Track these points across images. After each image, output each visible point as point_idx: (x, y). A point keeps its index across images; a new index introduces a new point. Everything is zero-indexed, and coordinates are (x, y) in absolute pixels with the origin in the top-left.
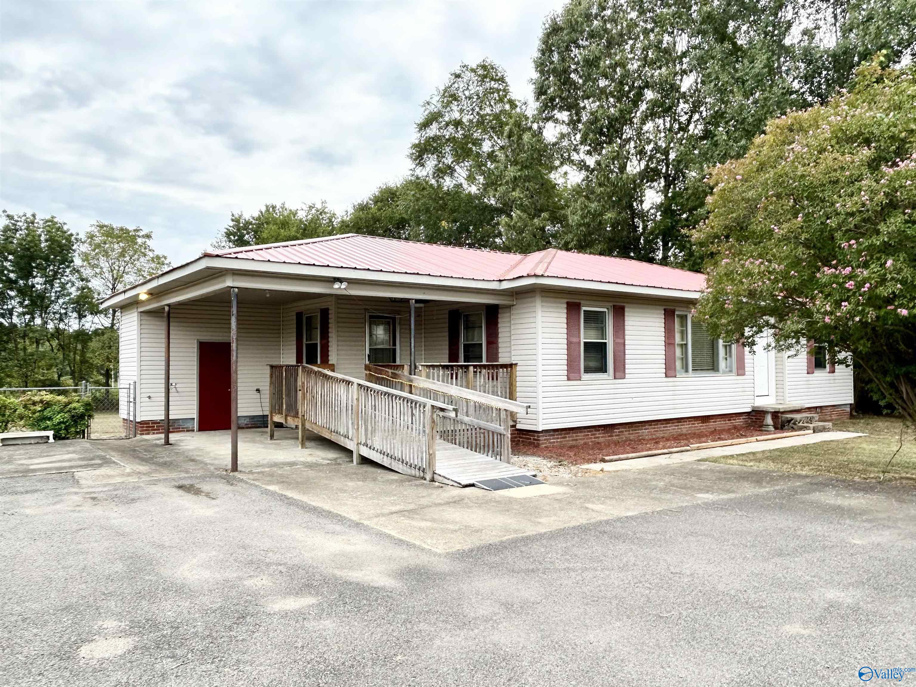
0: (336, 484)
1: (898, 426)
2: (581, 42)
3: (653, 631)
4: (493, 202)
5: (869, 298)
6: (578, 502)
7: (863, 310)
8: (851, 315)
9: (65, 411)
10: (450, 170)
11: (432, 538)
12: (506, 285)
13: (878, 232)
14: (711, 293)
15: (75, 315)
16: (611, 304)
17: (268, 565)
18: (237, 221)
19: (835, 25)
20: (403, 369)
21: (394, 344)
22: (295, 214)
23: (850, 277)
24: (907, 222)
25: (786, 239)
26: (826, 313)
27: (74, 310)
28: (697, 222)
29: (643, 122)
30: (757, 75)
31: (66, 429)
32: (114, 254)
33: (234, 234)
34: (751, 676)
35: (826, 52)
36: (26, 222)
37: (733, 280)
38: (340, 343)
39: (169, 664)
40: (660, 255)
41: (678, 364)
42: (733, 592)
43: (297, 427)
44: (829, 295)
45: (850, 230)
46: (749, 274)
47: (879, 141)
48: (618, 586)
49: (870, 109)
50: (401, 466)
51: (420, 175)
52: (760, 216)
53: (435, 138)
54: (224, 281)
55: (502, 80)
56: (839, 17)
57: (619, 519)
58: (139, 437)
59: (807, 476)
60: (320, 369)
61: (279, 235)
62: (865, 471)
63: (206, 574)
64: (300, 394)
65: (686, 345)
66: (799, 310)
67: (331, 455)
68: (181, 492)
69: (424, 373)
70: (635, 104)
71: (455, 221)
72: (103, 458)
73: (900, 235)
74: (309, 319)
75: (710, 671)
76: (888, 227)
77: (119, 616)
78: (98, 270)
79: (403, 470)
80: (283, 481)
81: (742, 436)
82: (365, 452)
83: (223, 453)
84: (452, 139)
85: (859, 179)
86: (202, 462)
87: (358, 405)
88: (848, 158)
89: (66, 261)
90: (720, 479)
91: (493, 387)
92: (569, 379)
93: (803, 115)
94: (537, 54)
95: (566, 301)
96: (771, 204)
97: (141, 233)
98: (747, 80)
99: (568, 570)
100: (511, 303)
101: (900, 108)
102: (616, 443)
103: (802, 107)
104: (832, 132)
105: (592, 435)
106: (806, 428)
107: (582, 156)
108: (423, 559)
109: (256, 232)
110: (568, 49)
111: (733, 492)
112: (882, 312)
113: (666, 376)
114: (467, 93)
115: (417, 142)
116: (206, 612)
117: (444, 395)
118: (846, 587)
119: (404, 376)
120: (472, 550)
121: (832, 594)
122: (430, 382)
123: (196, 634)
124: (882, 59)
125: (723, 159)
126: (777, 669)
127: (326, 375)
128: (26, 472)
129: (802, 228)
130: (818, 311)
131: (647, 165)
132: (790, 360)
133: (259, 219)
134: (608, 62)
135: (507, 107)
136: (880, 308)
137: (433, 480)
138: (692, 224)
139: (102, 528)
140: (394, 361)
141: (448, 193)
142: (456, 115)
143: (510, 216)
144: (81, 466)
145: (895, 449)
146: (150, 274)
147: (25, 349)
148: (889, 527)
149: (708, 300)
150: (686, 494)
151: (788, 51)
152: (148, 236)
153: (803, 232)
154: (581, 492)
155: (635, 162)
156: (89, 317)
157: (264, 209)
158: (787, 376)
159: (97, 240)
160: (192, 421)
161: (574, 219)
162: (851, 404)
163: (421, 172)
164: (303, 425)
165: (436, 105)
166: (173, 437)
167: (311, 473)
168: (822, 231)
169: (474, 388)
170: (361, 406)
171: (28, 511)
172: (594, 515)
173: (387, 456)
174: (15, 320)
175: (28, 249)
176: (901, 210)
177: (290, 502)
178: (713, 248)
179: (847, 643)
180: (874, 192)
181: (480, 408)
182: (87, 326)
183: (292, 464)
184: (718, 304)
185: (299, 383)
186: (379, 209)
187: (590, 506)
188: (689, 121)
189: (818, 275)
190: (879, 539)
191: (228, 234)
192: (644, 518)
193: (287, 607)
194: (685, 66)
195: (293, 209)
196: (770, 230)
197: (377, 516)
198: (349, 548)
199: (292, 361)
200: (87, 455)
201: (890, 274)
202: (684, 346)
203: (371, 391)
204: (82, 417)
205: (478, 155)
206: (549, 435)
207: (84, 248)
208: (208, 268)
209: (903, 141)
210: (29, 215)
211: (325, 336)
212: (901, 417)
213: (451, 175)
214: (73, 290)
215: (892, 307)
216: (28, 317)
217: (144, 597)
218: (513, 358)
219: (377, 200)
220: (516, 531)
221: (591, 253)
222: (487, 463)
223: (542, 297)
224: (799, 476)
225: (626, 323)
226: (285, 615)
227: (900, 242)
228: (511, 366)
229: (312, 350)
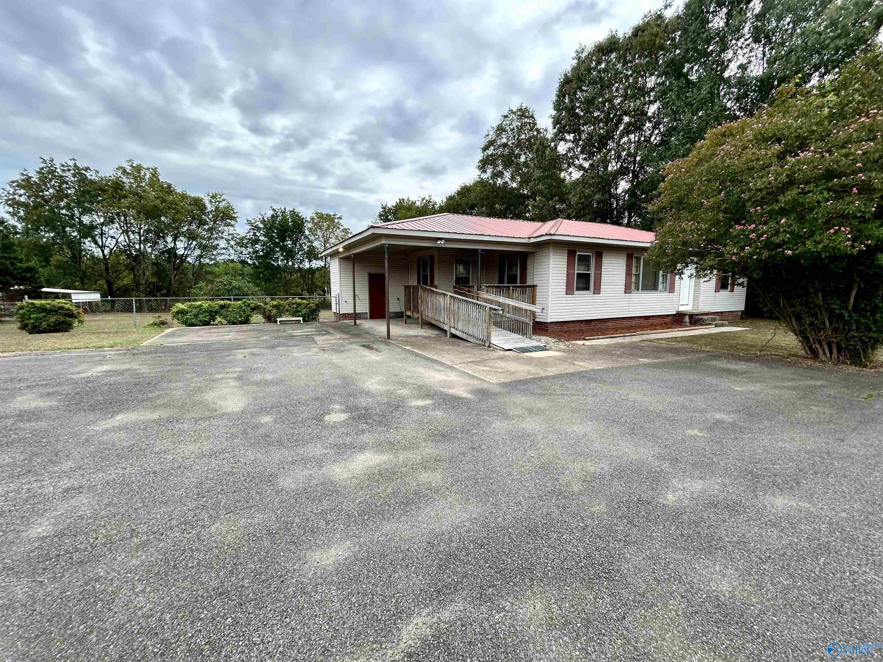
0: (439, 347)
1: (773, 324)
2: (583, 88)
3: (611, 428)
4: (525, 192)
5: (765, 244)
6: (569, 361)
7: (760, 252)
8: (751, 255)
9: (307, 308)
10: (500, 174)
11: (489, 375)
12: (532, 240)
13: (777, 201)
14: (658, 243)
15: (307, 260)
16: (595, 250)
17: (408, 384)
18: (384, 208)
19: (763, 59)
20: (474, 288)
21: (469, 275)
22: (415, 203)
23: (753, 231)
24: (800, 193)
25: (712, 208)
26: (734, 254)
27: (307, 258)
28: (652, 199)
29: (621, 137)
30: (702, 99)
31: (308, 316)
32: (324, 228)
33: (383, 216)
34: (666, 454)
35: (756, 78)
36: (281, 212)
37: (672, 235)
38: (440, 274)
39: (365, 426)
40: (626, 221)
41: (633, 285)
42: (658, 411)
43: (418, 318)
44: (737, 242)
45: (758, 201)
46: (684, 231)
47: (787, 139)
48: (591, 405)
49: (784, 117)
50: (472, 339)
51: (484, 178)
52: (695, 195)
53: (492, 155)
54: (381, 241)
55: (532, 117)
56: (767, 53)
57: (593, 370)
58: (341, 321)
59: (708, 351)
61: (406, 215)
62: (747, 350)
63: (379, 387)
64: (420, 301)
65: (639, 274)
66: (715, 253)
67: (436, 332)
68: (364, 348)
69: (485, 290)
70: (617, 126)
71: (503, 204)
72: (326, 331)
73: (794, 202)
74: (425, 262)
75: (642, 450)
76: (786, 197)
77: (341, 404)
78: (317, 237)
79: (473, 341)
80: (412, 344)
81: (669, 328)
82: (453, 331)
83: (382, 330)
84: (502, 156)
85: (770, 165)
86: (373, 334)
87: (450, 307)
88: (763, 152)
89: (302, 232)
90: (654, 351)
91: (523, 298)
92: (567, 294)
93: (734, 124)
94: (554, 98)
95: (567, 249)
96: (704, 186)
97: (337, 217)
98: (694, 104)
99: (563, 395)
100: (535, 251)
101: (807, 115)
102: (593, 330)
103: (733, 119)
104: (754, 136)
105: (578, 325)
106: (710, 324)
107: (581, 161)
108: (485, 386)
109: (394, 214)
110: (575, 93)
111: (662, 358)
112: (774, 253)
113: (625, 293)
114: (511, 127)
115: (482, 158)
116: (380, 404)
117: (496, 302)
118: (729, 413)
119: (474, 291)
120: (511, 382)
121: (719, 416)
122: (488, 295)
123: (376, 414)
124: (797, 80)
125: (673, 158)
126: (682, 451)
127: (433, 291)
128: (292, 337)
129: (723, 201)
130: (728, 253)
131: (621, 166)
132: (705, 283)
133: (395, 207)
134: (600, 100)
135: (535, 133)
136: (772, 250)
137: (489, 347)
138: (649, 200)
139: (329, 363)
140: (469, 284)
141: (499, 188)
142: (504, 140)
143: (535, 200)
144: (317, 335)
145: (769, 338)
146: (342, 238)
147: (285, 278)
148: (760, 382)
149: (655, 248)
150: (633, 359)
151: (727, 81)
152: (340, 218)
153: (723, 203)
154: (571, 355)
155: (614, 164)
156: (314, 261)
157: (398, 201)
158: (702, 293)
159: (316, 221)
160: (367, 314)
161: (574, 200)
162: (742, 311)
163: (484, 176)
164: (422, 317)
165: (492, 136)
166: (358, 322)
167: (427, 341)
168: (737, 202)
169: (513, 298)
170: (452, 307)
171: (295, 355)
172: (579, 367)
173: (465, 333)
174: (280, 263)
175: (283, 227)
176: (796, 186)
177: (417, 355)
178: (662, 215)
179: (726, 442)
180: (778, 174)
181: (515, 308)
182: (313, 266)
183: (417, 336)
184: (661, 250)
185: (419, 295)
186: (460, 199)
187: (576, 363)
188: (651, 135)
189: (731, 230)
190: (753, 388)
191: (380, 216)
192: (607, 370)
193: (419, 404)
194: (652, 98)
195: (414, 201)
196: (701, 203)
197: (461, 363)
198: (446, 378)
199: (415, 283)
200: (318, 329)
201: (783, 227)
202: (637, 276)
203: (457, 299)
204: (315, 311)
205: (518, 164)
206: (554, 325)
207: (310, 225)
208: (373, 234)
209: (806, 138)
210: (283, 209)
211: (432, 271)
212: (777, 319)
213: (502, 178)
214: (305, 247)
215: (781, 250)
216: (285, 261)
217: (351, 396)
218: (535, 282)
219: (459, 193)
220: (534, 374)
221: (583, 221)
222: (519, 338)
223: (554, 247)
224: (704, 351)
225: (603, 262)
226: (418, 408)
227: (794, 207)
228: (534, 287)
229: (425, 277)
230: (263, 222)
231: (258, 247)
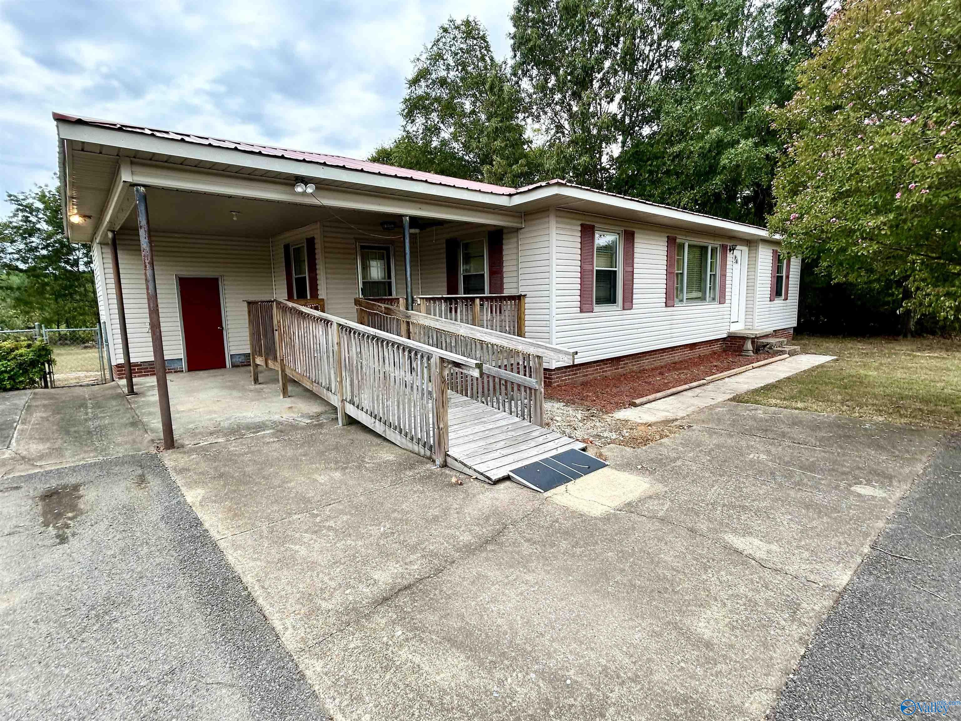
9: (10, 358)
10: (435, 130)
16: (623, 229)
20: (398, 303)
21: (389, 277)
38: (329, 276)
41: (676, 293)
50: (399, 437)
51: (411, 131)
53: (423, 95)
55: (483, 38)
60: (295, 305)
64: (276, 333)
65: (682, 274)
69: (423, 308)
74: (298, 251)
79: (402, 443)
81: (733, 363)
82: (352, 411)
84: (438, 100)
87: (340, 352)
91: (501, 321)
92: (581, 311)
94: (513, 11)
95: (580, 222)
100: (519, 225)
102: (624, 377)
105: (600, 369)
106: (782, 353)
113: (666, 306)
114: (453, 49)
115: (408, 97)
119: (399, 311)
122: (431, 319)
127: (302, 312)
135: (489, 65)
137: (444, 464)
140: (390, 294)
142: (442, 73)
143: (491, 165)
158: (758, 303)
160: (179, 363)
162: (794, 328)
163: (412, 129)
164: (283, 371)
165: (424, 63)
169: (481, 324)
170: (345, 354)
173: (380, 420)
185: (275, 322)
199: (283, 296)
202: (680, 276)
203: (355, 333)
206: (562, 373)
211: (313, 269)
218: (521, 289)
223: (557, 216)
225: (636, 250)
228: (519, 298)
229: (301, 282)
230: (42, 198)
231: (35, 240)
